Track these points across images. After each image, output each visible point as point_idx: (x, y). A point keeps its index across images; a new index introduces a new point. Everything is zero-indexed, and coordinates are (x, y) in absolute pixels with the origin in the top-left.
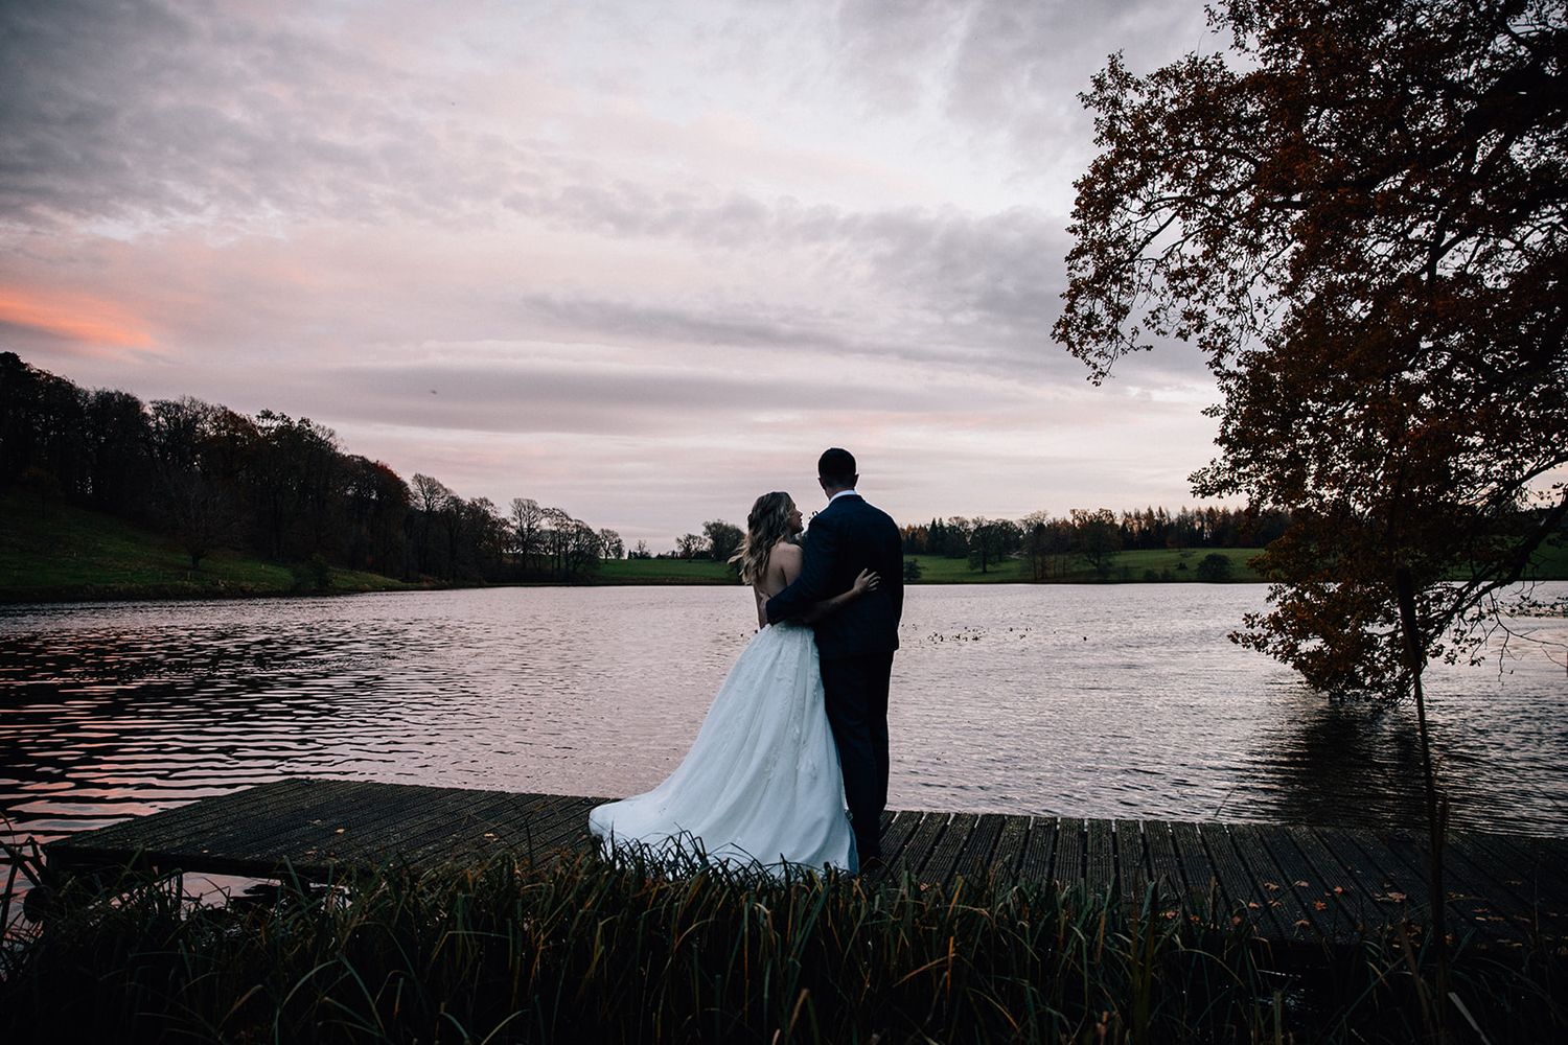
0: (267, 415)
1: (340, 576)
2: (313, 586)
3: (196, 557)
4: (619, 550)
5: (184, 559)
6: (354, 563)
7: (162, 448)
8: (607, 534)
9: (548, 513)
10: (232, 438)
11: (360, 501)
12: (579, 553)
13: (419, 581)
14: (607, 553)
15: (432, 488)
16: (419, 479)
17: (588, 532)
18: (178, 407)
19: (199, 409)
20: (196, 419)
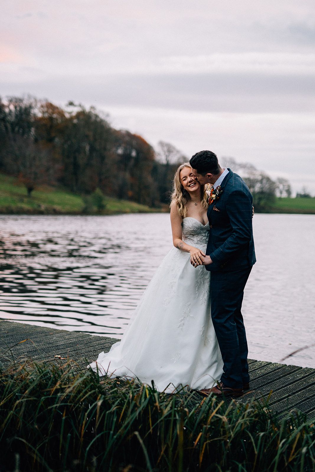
0: (71, 104)
1: (111, 204)
2: (95, 208)
3: (30, 190)
4: (289, 192)
5: (23, 191)
6: (121, 195)
7: (12, 124)
8: (281, 181)
9: (243, 166)
10: (51, 119)
11: (126, 157)
12: (262, 193)
13: (160, 207)
14: (281, 193)
15: (170, 149)
16: (162, 144)
17: (268, 179)
18: (21, 100)
19: (32, 100)
20: (31, 107)
